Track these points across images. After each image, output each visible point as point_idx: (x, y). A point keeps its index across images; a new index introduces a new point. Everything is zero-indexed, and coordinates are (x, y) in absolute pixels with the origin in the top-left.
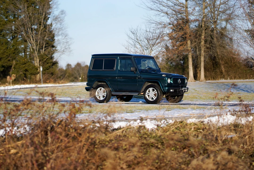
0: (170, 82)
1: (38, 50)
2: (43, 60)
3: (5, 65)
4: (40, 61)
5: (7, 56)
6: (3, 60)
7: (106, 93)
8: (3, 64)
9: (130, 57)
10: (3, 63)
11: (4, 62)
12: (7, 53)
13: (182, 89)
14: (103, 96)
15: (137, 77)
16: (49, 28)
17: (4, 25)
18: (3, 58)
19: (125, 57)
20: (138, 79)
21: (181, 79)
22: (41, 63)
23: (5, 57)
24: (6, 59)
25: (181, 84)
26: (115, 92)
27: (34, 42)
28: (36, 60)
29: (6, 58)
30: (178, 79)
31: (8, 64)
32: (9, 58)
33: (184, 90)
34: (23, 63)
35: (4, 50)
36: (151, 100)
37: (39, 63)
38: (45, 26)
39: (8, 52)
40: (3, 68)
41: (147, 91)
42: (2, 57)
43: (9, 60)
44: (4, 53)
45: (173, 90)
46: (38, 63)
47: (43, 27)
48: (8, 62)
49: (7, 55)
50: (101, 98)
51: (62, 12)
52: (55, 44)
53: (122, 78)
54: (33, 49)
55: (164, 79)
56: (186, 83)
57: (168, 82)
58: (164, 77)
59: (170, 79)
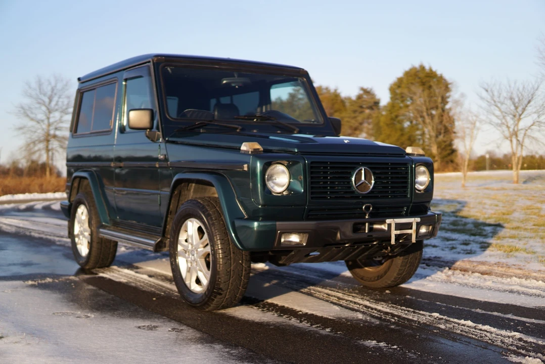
0: (289, 188)
2: (441, 147)
7: (90, 230)
13: (384, 227)
16: (448, 113)
17: (398, 110)
20: (160, 167)
21: (375, 168)
25: (371, 195)
27: (430, 128)
30: (354, 166)
33: (394, 232)
36: (195, 287)
37: (437, 150)
38: (443, 110)
45: (306, 237)
51: (463, 95)
52: (455, 130)
54: (430, 135)
55: (246, 167)
56: (422, 188)
57: (270, 185)
58: (246, 153)
59: (288, 167)
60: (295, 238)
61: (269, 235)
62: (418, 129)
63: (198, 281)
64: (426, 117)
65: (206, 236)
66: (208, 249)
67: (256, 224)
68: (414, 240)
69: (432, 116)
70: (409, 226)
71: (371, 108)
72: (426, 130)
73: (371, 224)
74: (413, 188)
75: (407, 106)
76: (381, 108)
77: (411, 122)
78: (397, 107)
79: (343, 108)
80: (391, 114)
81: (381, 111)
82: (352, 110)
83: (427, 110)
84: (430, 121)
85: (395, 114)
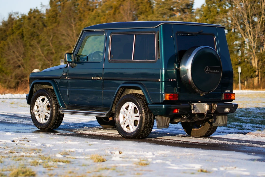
1: (255, 47)
2: (262, 60)
4: (258, 61)
17: (215, 16)
22: (260, 63)
27: (251, 37)
28: (254, 60)
34: (236, 63)
37: (258, 64)
46: (256, 63)
54: (250, 46)
62: (237, 39)
64: (247, 25)
69: (254, 24)
71: (183, 11)
72: (246, 40)
75: (226, 12)
76: (195, 11)
77: (229, 30)
78: (213, 11)
79: (149, 10)
80: (206, 20)
81: (194, 14)
82: (160, 12)
83: (248, 16)
84: (251, 30)
85: (211, 20)
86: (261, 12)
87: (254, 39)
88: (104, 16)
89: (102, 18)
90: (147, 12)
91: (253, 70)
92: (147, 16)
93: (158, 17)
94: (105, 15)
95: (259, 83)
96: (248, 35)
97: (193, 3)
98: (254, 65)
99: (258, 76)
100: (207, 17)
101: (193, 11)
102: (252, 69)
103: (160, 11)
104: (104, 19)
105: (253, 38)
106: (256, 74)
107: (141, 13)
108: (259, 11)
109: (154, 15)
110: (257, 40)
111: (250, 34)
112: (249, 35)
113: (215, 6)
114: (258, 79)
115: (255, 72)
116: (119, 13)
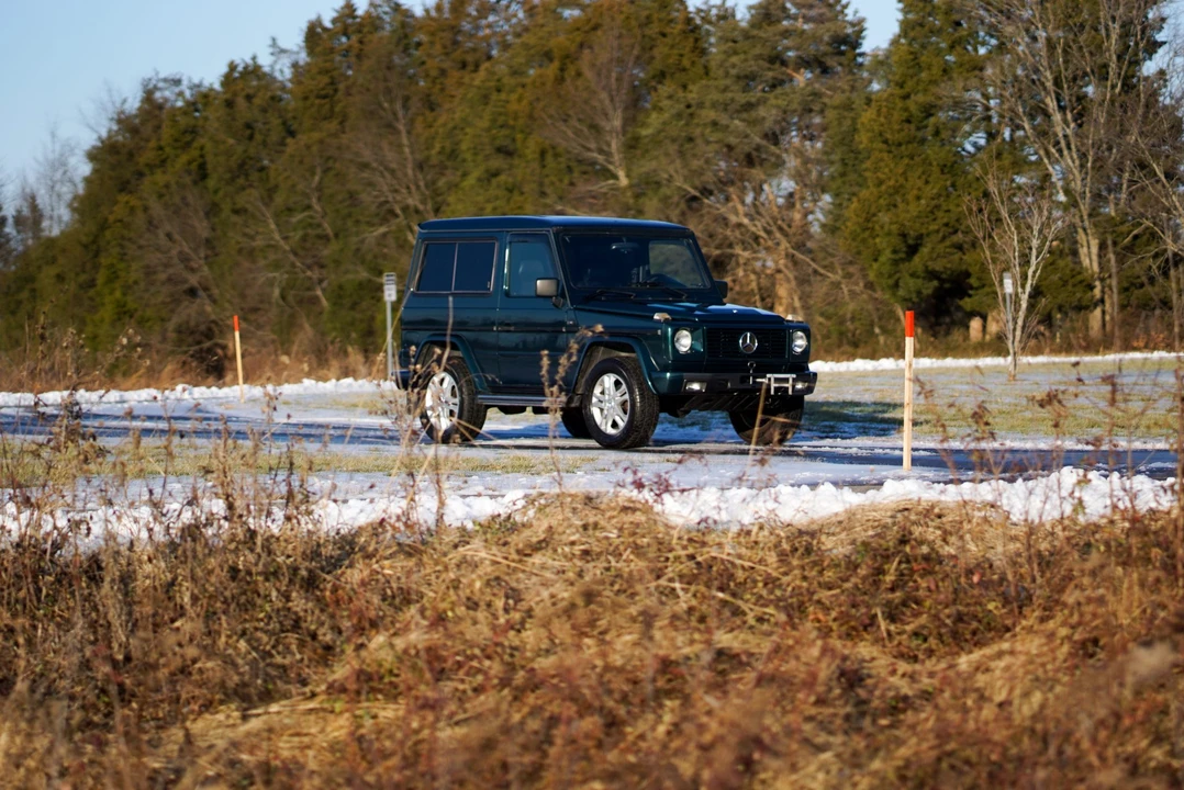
0: (691, 348)
1: (1089, 195)
2: (1115, 243)
3: (938, 266)
4: (1101, 247)
5: (946, 225)
6: (929, 245)
7: (457, 400)
8: (929, 263)
9: (543, 230)
10: (931, 259)
11: (935, 255)
12: (948, 211)
13: (765, 381)
14: (452, 413)
15: (563, 323)
17: (934, 82)
18: (928, 235)
19: (528, 230)
20: (568, 332)
21: (760, 334)
22: (1109, 254)
23: (938, 231)
24: (944, 238)
25: (755, 355)
26: (495, 393)
28: (1085, 244)
29: (941, 235)
31: (949, 266)
32: (959, 237)
33: (773, 385)
35: (933, 199)
36: (610, 431)
37: (1102, 257)
39: (952, 207)
40: (935, 283)
41: (597, 391)
42: (924, 231)
43: (959, 247)
44: (932, 212)
45: (705, 385)
46: (1095, 258)
47: (1117, 90)
48: (953, 254)
49: (945, 220)
50: (442, 419)
53: (512, 328)
55: (659, 332)
56: (799, 350)
57: (677, 345)
58: (658, 321)
59: (691, 332)
60: (696, 386)
61: (677, 383)
62: (1018, 166)
63: (615, 425)
65: (624, 386)
66: (627, 397)
67: (668, 375)
68: (790, 392)
70: (786, 380)
71: (819, 64)
73: (755, 378)
74: (791, 350)
76: (866, 61)
77: (991, 136)
78: (929, 67)
79: (693, 63)
80: (906, 97)
81: (865, 75)
82: (733, 72)
83: (1057, 82)
84: (1069, 132)
85: (920, 98)
86: (1105, 66)
87: (1082, 166)
88: (520, 90)
89: (514, 97)
90: (684, 70)
91: (1081, 282)
92: (685, 87)
93: (725, 89)
94: (523, 86)
95: (1108, 327)
96: (1060, 151)
97: (862, 30)
98: (1086, 262)
99: (1102, 301)
100: (907, 89)
101: (860, 60)
102: (1079, 278)
103: (734, 66)
104: (520, 100)
105: (1077, 162)
106: (1093, 297)
107: (661, 76)
108: (1100, 61)
109: (711, 82)
110: (1093, 168)
111: (1069, 148)
112: (1066, 152)
113: (938, 43)
114: (1104, 312)
115: (1091, 288)
116: (579, 74)
